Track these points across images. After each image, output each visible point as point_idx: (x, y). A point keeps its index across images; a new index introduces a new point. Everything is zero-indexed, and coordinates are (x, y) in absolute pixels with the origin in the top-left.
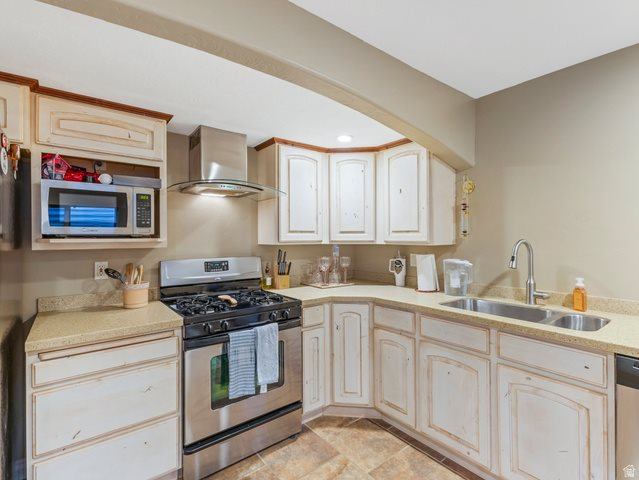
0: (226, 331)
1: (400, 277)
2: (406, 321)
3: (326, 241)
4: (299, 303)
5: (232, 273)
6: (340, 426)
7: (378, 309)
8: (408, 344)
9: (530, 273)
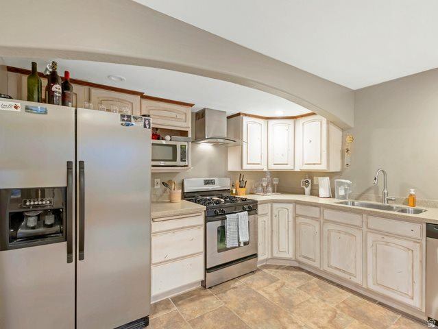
0: (225, 214)
1: (307, 190)
2: (315, 212)
3: (265, 170)
4: (257, 202)
5: (216, 187)
6: (277, 269)
7: (298, 206)
8: (317, 225)
9: (385, 187)
